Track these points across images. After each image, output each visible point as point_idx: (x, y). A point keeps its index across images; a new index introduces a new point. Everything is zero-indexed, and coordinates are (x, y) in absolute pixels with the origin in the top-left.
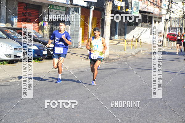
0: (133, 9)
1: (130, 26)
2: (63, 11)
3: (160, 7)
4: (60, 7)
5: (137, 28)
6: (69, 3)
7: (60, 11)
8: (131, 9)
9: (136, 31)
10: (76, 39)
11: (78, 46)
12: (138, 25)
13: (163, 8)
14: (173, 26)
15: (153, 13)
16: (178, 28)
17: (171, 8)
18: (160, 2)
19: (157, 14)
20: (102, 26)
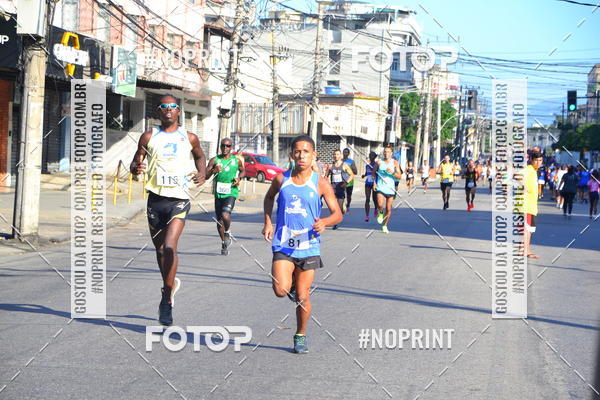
0: (118, 75)
3: (203, 71)
5: (131, 136)
8: (112, 74)
9: (128, 147)
12: (136, 127)
13: (212, 73)
14: (244, 131)
15: (180, 89)
16: (260, 137)
17: (236, 73)
19: (193, 92)
20: (14, 127)
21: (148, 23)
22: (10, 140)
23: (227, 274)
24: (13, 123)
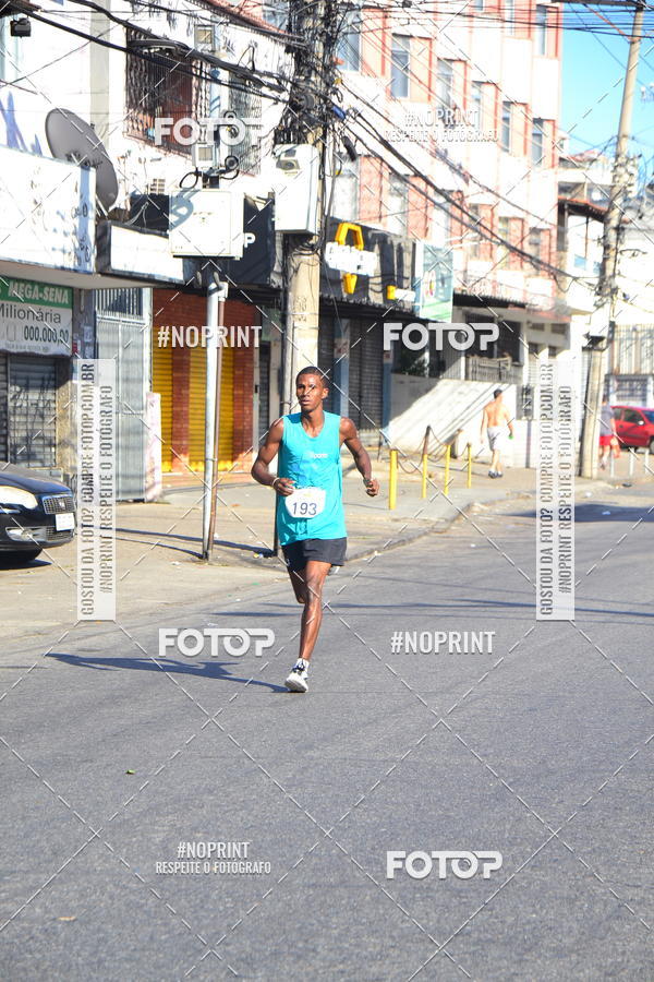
0: (424, 288)
1: (406, 377)
2: (56, 310)
3: (557, 274)
4: (41, 291)
5: (445, 386)
6: (91, 266)
7: (46, 309)
8: (414, 288)
9: (439, 404)
10: (131, 453)
11: (141, 492)
12: (451, 371)
13: (575, 279)
14: (624, 370)
15: (522, 306)
16: (650, 379)
17: (614, 275)
18: (554, 249)
19: (541, 311)
20: (261, 378)
21: (468, 201)
22: (256, 398)
23: (626, 608)
24: (261, 372)
